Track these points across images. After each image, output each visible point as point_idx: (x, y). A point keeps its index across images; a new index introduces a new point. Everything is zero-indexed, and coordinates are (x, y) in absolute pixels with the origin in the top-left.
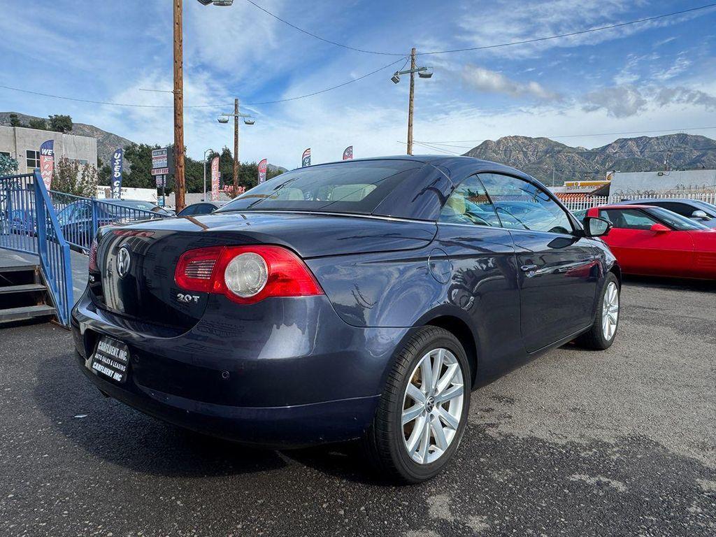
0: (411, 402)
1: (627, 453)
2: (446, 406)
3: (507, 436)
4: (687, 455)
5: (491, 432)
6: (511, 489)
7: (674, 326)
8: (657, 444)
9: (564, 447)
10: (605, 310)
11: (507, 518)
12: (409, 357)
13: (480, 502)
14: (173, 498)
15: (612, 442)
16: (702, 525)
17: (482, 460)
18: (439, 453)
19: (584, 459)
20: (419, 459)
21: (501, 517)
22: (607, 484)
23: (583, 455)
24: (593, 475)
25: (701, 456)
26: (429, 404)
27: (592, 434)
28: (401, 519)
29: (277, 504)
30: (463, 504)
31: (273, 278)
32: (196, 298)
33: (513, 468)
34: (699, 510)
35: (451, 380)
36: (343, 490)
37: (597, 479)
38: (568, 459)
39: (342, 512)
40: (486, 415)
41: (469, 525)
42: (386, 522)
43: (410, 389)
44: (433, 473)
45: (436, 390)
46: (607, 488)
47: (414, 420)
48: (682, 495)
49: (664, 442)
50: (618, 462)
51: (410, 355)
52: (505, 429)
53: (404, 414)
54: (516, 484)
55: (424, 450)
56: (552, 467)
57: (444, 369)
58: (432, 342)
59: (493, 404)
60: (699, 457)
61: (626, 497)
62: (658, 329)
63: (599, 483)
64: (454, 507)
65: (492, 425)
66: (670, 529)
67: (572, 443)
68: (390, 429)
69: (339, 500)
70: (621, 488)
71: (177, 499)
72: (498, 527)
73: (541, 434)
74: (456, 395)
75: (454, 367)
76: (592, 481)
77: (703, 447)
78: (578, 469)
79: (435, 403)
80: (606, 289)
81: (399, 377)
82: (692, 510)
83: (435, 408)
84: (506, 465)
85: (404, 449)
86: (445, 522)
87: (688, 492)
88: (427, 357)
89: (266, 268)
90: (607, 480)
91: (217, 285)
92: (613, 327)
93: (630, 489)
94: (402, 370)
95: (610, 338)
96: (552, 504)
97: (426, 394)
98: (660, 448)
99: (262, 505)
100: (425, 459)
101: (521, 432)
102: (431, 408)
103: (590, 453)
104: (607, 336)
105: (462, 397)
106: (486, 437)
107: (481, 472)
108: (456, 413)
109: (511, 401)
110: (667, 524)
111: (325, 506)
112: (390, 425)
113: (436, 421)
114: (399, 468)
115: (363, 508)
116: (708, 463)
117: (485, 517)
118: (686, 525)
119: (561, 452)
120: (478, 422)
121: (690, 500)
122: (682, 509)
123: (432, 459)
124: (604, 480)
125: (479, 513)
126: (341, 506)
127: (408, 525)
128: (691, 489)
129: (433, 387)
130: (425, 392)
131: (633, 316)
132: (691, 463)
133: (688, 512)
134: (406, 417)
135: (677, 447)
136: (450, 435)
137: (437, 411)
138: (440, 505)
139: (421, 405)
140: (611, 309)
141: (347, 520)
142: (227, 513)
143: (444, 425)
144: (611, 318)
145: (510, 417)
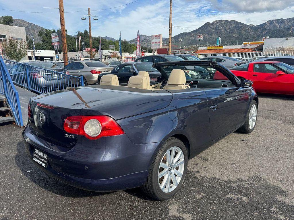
0: (162, 169)
1: (251, 184)
2: (177, 169)
3: (203, 177)
4: (276, 185)
5: (197, 175)
6: (203, 201)
7: (281, 120)
8: (264, 180)
9: (226, 182)
10: (250, 116)
11: (199, 215)
13: (190, 208)
14: (69, 208)
15: (246, 179)
16: (275, 216)
17: (192, 188)
18: (174, 187)
19: (234, 187)
20: (166, 191)
21: (197, 213)
22: (241, 198)
23: (233, 185)
24: (236, 195)
25: (281, 185)
26: (170, 169)
27: (239, 175)
28: (158, 216)
29: (110, 210)
30: (184, 209)
31: (104, 129)
32: (73, 136)
33: (204, 192)
34: (275, 210)
35: (179, 158)
36: (136, 203)
37: (237, 196)
38: (227, 187)
39: (135, 213)
40: (196, 167)
41: (184, 218)
42: (152, 217)
43: (162, 165)
44: (171, 196)
45: (173, 163)
46: (240, 201)
47: (164, 176)
48: (270, 203)
49: (267, 178)
50: (247, 188)
51: (161, 151)
52: (203, 173)
53: (159, 175)
54: (205, 199)
55: (167, 187)
56: (220, 191)
57: (176, 154)
58: (171, 145)
59: (199, 161)
60: (280, 185)
61: (247, 204)
62: (274, 122)
63: (238, 198)
64: (179, 210)
65: (198, 172)
66: (262, 218)
67: (229, 180)
68: (153, 182)
69: (134, 208)
70: (246, 199)
71: (71, 209)
72: (196, 219)
73: (217, 176)
74: (182, 163)
75: (180, 152)
76: (234, 197)
77: (282, 181)
78: (230, 192)
79: (172, 168)
80: (251, 108)
81: (156, 161)
82: (272, 209)
83: (172, 170)
84: (201, 191)
85: (159, 188)
86: (175, 217)
87: (273, 201)
88: (168, 151)
89: (101, 125)
90: (241, 197)
91: (81, 132)
92: (254, 123)
93: (250, 201)
94: (158, 158)
95: (252, 128)
96: (218, 208)
97: (169, 165)
98: (265, 181)
99: (104, 210)
100: (168, 190)
101: (209, 176)
102: (171, 170)
103: (236, 184)
104: (251, 128)
105: (184, 164)
106: (195, 178)
107: (191, 194)
108: (181, 171)
109: (207, 160)
110: (262, 216)
111: (128, 210)
112: (153, 180)
113: (173, 175)
114: (158, 196)
115: (143, 211)
116: (283, 189)
117: (191, 214)
118: (269, 216)
119: (224, 184)
120: (192, 170)
121: (272, 205)
122: (269, 209)
123: (171, 190)
124: (240, 196)
125: (189, 213)
126: (135, 211)
127: (160, 218)
128: (274, 200)
129: (171, 162)
130: (168, 164)
131: (265, 115)
132: (276, 188)
133: (271, 211)
134: (160, 175)
135: (272, 181)
136: (179, 179)
137: (173, 171)
138: (174, 209)
139: (166, 170)
140: (253, 116)
141: (137, 217)
142: (90, 215)
143: (176, 176)
144: (253, 120)
145: (206, 168)
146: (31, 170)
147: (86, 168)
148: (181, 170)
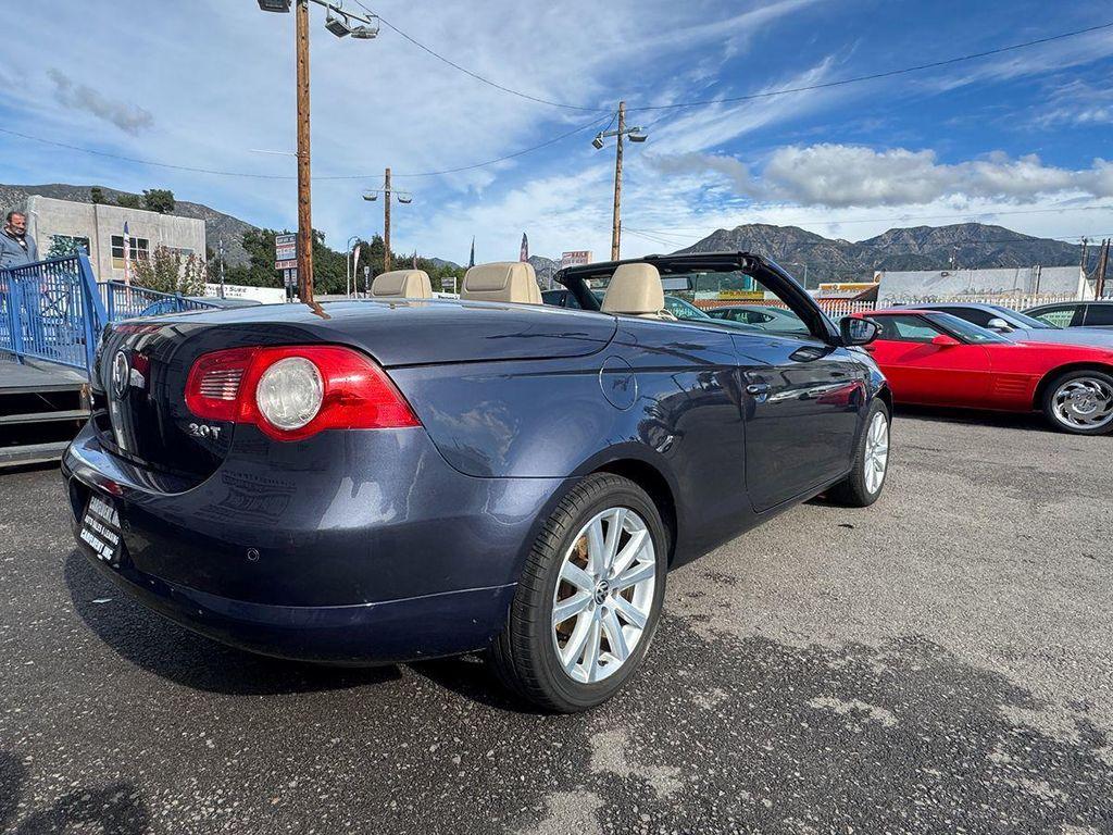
0: (568, 590)
1: (897, 662)
2: (628, 595)
3: (721, 635)
4: (985, 666)
5: (699, 629)
6: (721, 721)
7: (963, 474)
8: (942, 649)
9: (804, 653)
10: (868, 450)
11: (711, 772)
12: (566, 521)
13: (672, 743)
14: (203, 734)
15: (876, 645)
16: (1013, 784)
17: (681, 673)
18: (615, 664)
19: (833, 671)
20: (581, 675)
21: (702, 768)
22: (867, 713)
23: (831, 665)
24: (846, 699)
25: (1006, 669)
26: (599, 591)
27: (850, 633)
28: (548, 772)
29: (360, 745)
30: (649, 748)
31: (331, 399)
32: (216, 430)
33: (726, 687)
34: (1007, 758)
35: (636, 554)
36: (467, 721)
37: (852, 705)
38: (808, 673)
39: (457, 760)
40: (694, 601)
41: (651, 784)
42: (523, 778)
43: (568, 570)
44: (601, 697)
45: (612, 571)
46: (866, 721)
47: (576, 616)
48: (981, 732)
49: (950, 645)
50: (885, 677)
51: (568, 518)
52: (719, 624)
53: (555, 609)
54: (729, 713)
55: (588, 662)
56: (785, 685)
57: (625, 538)
58: (603, 499)
59: (706, 586)
60: (1004, 670)
61: (894, 736)
62: (941, 478)
63: (854, 712)
64: (631, 752)
65: (701, 618)
66: (963, 791)
67: (816, 647)
68: (532, 634)
69: (457, 740)
70: (889, 720)
71: (208, 736)
72: (696, 787)
73: (768, 633)
74: (644, 577)
75: (640, 534)
76: (842, 708)
77: (1009, 655)
78: (823, 689)
79: (610, 591)
80: (871, 421)
81: (548, 552)
82: (995, 757)
83: (609, 598)
84: (717, 683)
85: (557, 663)
86: (616, 779)
87: (988, 727)
88: (594, 524)
89: (321, 384)
90: (867, 706)
91: (245, 410)
92: (880, 476)
93: (901, 722)
94: (553, 542)
95: (875, 490)
96: (782, 747)
97: (596, 576)
98: (945, 655)
99: (337, 745)
100: (592, 675)
101: (743, 631)
102: (604, 597)
103: (843, 663)
104: (871, 488)
105: (652, 582)
106: (691, 637)
107: (678, 691)
108: (643, 604)
109: (731, 581)
110: (958, 783)
111: (433, 749)
112: (532, 626)
113: (610, 617)
114: (548, 691)
115: (492, 752)
116: (1017, 680)
117: (678, 770)
118: (987, 783)
119: (799, 660)
120: (681, 613)
121: (992, 741)
122: (980, 757)
123: (603, 674)
124: (862, 706)
125: (671, 762)
126: (459, 749)
127: (556, 783)
128: (993, 723)
129: (606, 566)
130: (593, 574)
131: (907, 460)
132: (991, 679)
133: (990, 762)
134: (560, 612)
135: (971, 653)
136: (633, 637)
137: (614, 603)
138: (610, 749)
139: (585, 594)
140: (877, 450)
141: (462, 774)
142: (280, 760)
143: (623, 622)
144: (877, 462)
145: (728, 605)
146: (107, 597)
147: (253, 556)
148: (641, 605)
